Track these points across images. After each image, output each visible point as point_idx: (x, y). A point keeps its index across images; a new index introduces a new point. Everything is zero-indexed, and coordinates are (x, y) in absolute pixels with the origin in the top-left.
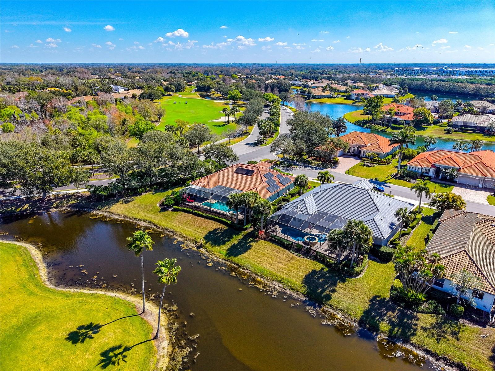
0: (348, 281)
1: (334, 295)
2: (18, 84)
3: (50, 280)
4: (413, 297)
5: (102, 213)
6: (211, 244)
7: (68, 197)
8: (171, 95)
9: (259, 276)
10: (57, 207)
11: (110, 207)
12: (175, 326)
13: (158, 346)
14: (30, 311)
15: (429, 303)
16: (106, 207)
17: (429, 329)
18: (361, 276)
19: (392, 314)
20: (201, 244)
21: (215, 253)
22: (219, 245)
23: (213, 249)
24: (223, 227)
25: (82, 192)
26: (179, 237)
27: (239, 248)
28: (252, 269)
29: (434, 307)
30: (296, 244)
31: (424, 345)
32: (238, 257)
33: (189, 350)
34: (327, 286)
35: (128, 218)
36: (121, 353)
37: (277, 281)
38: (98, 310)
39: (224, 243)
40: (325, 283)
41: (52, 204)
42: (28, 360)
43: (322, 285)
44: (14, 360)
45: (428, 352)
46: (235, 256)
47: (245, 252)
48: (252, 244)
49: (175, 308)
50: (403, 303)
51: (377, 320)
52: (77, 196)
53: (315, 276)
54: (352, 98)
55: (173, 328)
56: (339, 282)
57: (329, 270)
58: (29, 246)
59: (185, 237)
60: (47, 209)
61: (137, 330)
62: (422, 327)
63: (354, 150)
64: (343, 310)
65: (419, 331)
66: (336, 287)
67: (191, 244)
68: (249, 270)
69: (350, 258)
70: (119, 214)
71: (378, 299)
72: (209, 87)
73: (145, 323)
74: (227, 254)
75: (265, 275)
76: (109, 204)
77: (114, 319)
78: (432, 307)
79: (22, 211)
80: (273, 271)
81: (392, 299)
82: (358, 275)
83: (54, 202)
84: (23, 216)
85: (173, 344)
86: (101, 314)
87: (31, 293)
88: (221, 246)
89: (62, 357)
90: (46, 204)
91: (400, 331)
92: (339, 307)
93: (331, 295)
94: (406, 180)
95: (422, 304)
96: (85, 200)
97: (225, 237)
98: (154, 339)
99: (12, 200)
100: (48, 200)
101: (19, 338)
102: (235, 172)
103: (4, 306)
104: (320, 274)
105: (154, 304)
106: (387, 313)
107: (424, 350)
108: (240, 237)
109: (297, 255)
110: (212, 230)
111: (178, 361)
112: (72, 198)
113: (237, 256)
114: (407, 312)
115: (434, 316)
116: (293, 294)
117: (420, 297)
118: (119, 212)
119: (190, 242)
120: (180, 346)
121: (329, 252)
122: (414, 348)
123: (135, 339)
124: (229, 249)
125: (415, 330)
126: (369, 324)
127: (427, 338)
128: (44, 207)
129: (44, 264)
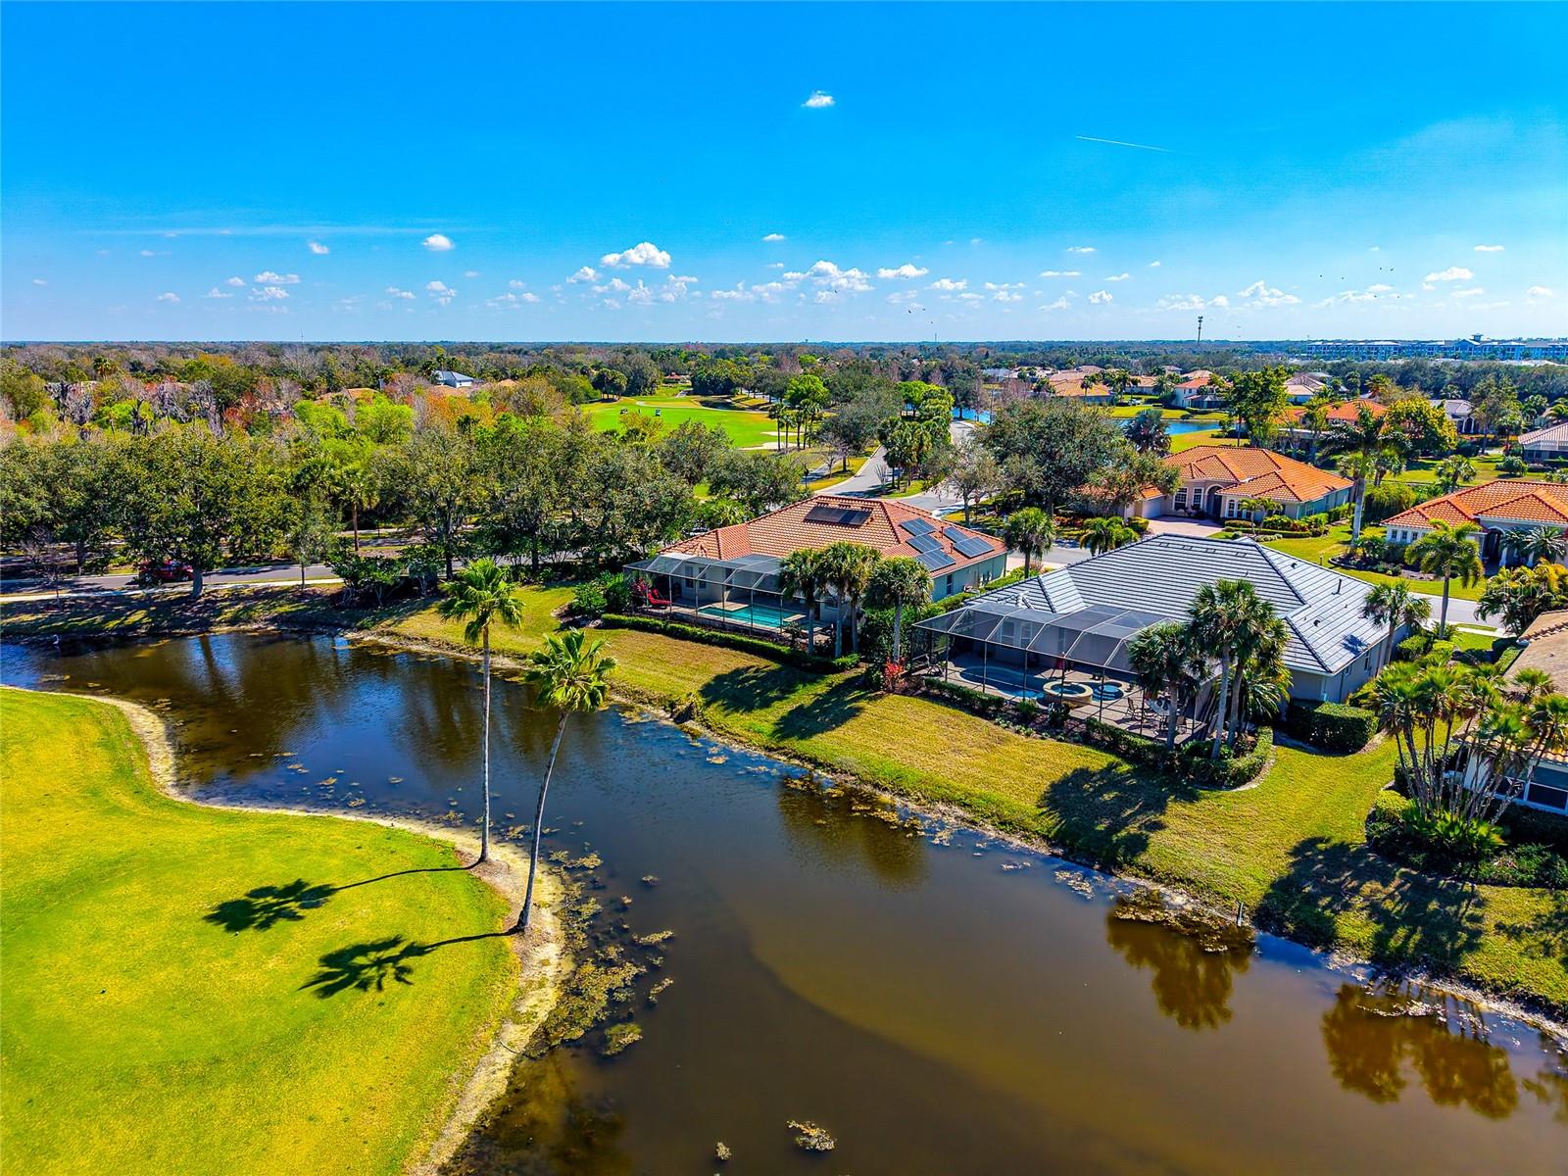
0: (1207, 798)
1: (1155, 838)
2: (162, 367)
3: (181, 785)
4: (1457, 832)
5: (372, 638)
6: (722, 708)
7: (270, 596)
8: (613, 400)
9: (885, 789)
10: (233, 622)
11: (400, 622)
12: (590, 908)
13: (525, 955)
14: (100, 849)
15: (1518, 855)
16: (389, 622)
17: (1529, 930)
18: (1252, 786)
19: (1380, 887)
20: (690, 709)
21: (736, 730)
22: (749, 709)
23: (729, 721)
24: (763, 665)
25: (314, 585)
26: (618, 692)
27: (816, 716)
28: (860, 771)
29: (1540, 865)
30: (1015, 704)
31: (1518, 982)
32: (814, 738)
33: (635, 970)
34: (1129, 812)
35: (453, 649)
36: (394, 960)
37: (949, 801)
38: (327, 851)
39: (766, 704)
40: (1122, 803)
41: (220, 612)
42: (67, 967)
43: (1113, 811)
44: (22, 964)
45: (1533, 1003)
46: (802, 737)
47: (837, 726)
48: (862, 704)
49: (592, 861)
50: (1420, 853)
51: (1325, 908)
52: (300, 595)
53: (1086, 786)
54: (1180, 404)
55: (580, 913)
56: (1175, 800)
57: (1135, 770)
58: (127, 706)
59: (636, 692)
60: (201, 626)
61: (455, 905)
62: (1500, 927)
63: (1197, 498)
64: (1193, 882)
65: (1491, 938)
66: (1164, 814)
67: (655, 712)
68: (852, 775)
69: (1208, 739)
70: (426, 639)
71: (1322, 846)
72: (728, 380)
73: (483, 892)
74: (775, 732)
75: (906, 786)
76: (398, 614)
77: (380, 873)
78: (1532, 865)
79: (123, 629)
80: (937, 773)
81: (1373, 844)
82: (1244, 783)
83: (226, 607)
84: (125, 638)
85: (576, 953)
86: (334, 862)
87: (115, 809)
88: (757, 712)
89: (185, 961)
90: (199, 611)
91: (1417, 937)
92: (1180, 873)
93: (1147, 837)
94: (1384, 572)
95: (1492, 857)
96: (322, 603)
97: (771, 690)
98: (511, 932)
99: (97, 598)
100: (207, 601)
101: (49, 911)
102: (806, 520)
103: (19, 834)
104: (1102, 779)
105: (520, 850)
106: (1361, 886)
107: (1518, 998)
108: (821, 688)
109: (1018, 732)
110: (726, 671)
111: (593, 999)
112: (282, 598)
113: (811, 736)
114: (1436, 883)
115: (1542, 895)
116: (1008, 839)
117: (1483, 831)
118: (425, 632)
119: (653, 705)
120: (603, 960)
121: (1132, 723)
122: (1478, 992)
123: (446, 925)
124: (783, 718)
125: (1478, 933)
126: (1294, 919)
127: (1526, 960)
128: (192, 618)
129: (168, 749)
